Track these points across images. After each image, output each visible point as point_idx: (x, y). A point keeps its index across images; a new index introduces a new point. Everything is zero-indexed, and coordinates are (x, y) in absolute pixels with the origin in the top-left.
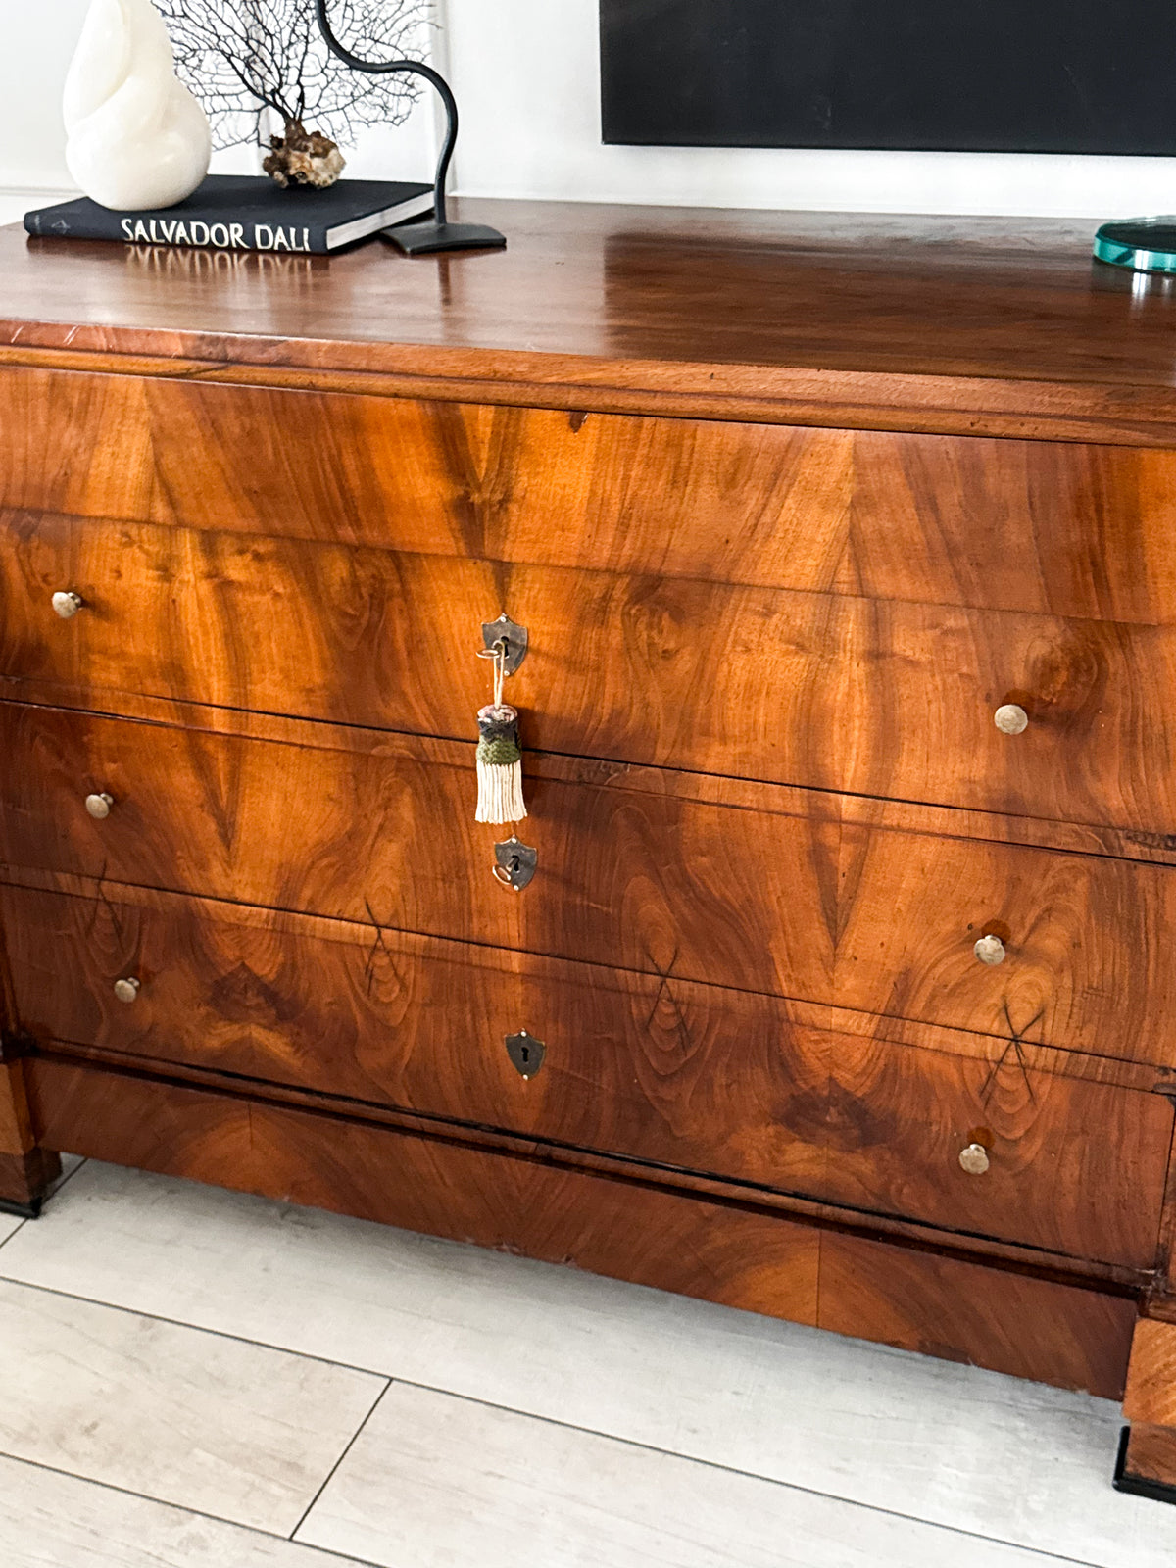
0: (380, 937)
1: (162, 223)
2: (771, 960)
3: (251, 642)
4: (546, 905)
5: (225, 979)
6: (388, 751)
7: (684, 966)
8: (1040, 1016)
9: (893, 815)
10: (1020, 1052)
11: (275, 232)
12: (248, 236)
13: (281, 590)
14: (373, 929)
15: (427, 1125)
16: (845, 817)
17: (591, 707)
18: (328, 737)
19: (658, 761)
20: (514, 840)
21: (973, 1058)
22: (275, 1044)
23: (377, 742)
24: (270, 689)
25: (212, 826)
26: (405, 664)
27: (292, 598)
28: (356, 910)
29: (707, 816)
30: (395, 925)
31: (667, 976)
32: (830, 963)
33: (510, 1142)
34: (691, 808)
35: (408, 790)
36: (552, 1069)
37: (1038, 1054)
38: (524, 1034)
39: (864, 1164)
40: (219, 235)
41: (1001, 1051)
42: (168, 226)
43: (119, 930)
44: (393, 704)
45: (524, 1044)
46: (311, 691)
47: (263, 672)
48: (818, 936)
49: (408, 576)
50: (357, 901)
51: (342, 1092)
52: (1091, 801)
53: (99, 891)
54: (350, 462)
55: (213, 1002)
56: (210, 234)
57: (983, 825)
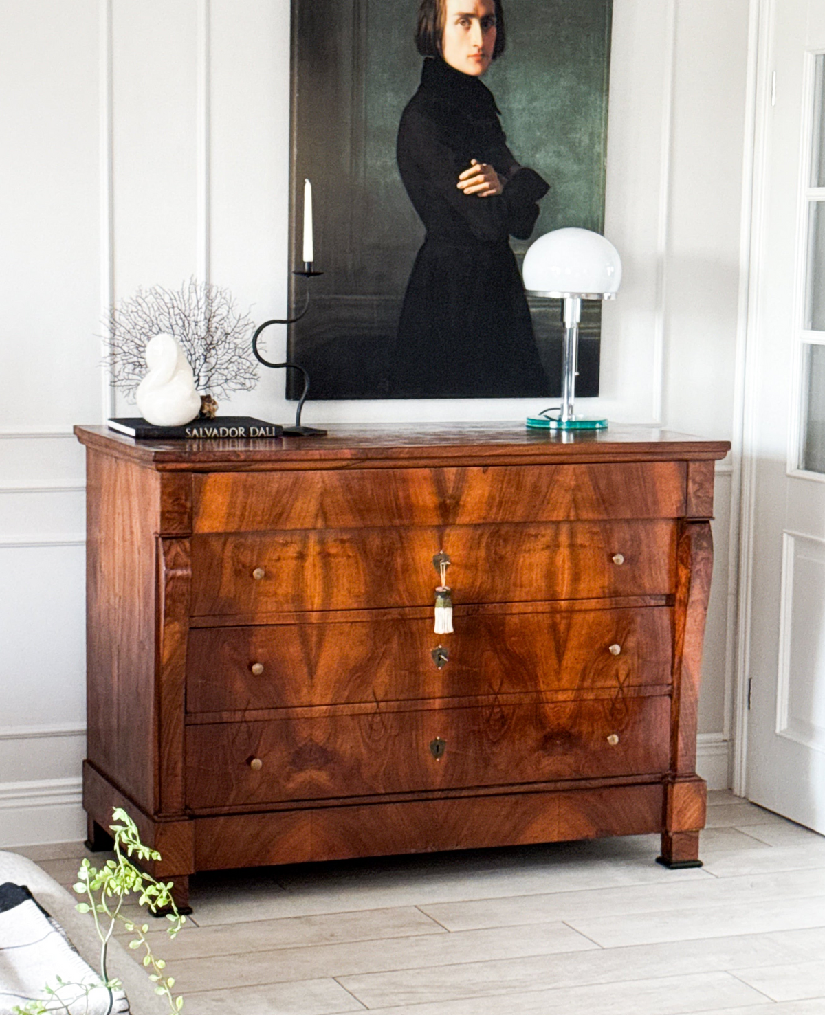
0: (378, 707)
1: (206, 429)
2: (537, 676)
3: (335, 579)
4: (451, 674)
5: (301, 748)
6: (390, 617)
7: (505, 688)
8: (628, 675)
9: (578, 605)
10: (622, 690)
11: (259, 430)
12: (247, 431)
13: (351, 554)
14: (375, 704)
15: (394, 798)
16: (563, 609)
17: (473, 583)
18: (365, 616)
19: (498, 600)
20: (440, 647)
21: (607, 699)
22: (322, 777)
23: (385, 614)
24: (341, 598)
25: (305, 670)
26: (401, 576)
27: (355, 557)
28: (368, 696)
29: (515, 619)
30: (386, 699)
31: (498, 693)
32: (558, 672)
33: (430, 796)
34: (508, 617)
35: (397, 632)
36: (449, 754)
37: (628, 691)
38: (438, 738)
39: (570, 760)
40: (234, 432)
41: (616, 693)
42: (209, 430)
43: (250, 735)
44: (394, 596)
45: (438, 743)
46: (358, 596)
47: (339, 591)
48: (553, 661)
49: (404, 541)
50: (370, 691)
51: (352, 794)
52: (640, 586)
53: (244, 716)
54: (401, 494)
55: (293, 763)
56: (229, 432)
57: (607, 602)
